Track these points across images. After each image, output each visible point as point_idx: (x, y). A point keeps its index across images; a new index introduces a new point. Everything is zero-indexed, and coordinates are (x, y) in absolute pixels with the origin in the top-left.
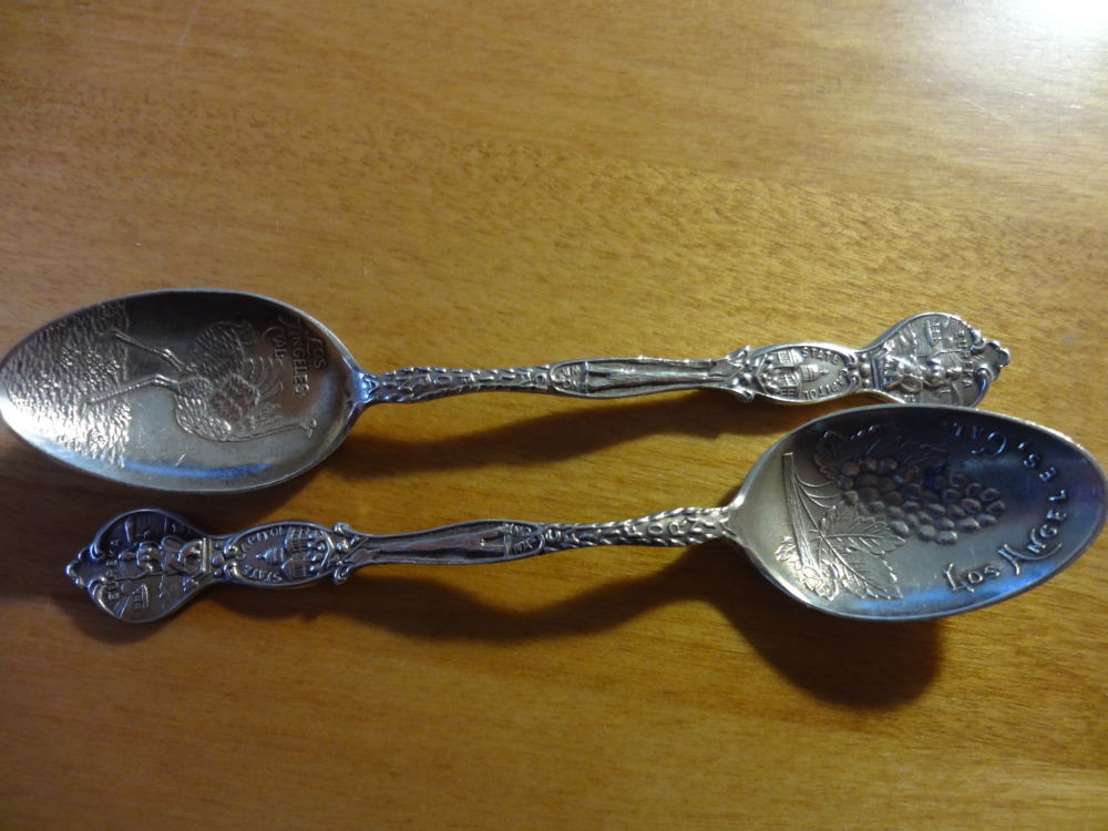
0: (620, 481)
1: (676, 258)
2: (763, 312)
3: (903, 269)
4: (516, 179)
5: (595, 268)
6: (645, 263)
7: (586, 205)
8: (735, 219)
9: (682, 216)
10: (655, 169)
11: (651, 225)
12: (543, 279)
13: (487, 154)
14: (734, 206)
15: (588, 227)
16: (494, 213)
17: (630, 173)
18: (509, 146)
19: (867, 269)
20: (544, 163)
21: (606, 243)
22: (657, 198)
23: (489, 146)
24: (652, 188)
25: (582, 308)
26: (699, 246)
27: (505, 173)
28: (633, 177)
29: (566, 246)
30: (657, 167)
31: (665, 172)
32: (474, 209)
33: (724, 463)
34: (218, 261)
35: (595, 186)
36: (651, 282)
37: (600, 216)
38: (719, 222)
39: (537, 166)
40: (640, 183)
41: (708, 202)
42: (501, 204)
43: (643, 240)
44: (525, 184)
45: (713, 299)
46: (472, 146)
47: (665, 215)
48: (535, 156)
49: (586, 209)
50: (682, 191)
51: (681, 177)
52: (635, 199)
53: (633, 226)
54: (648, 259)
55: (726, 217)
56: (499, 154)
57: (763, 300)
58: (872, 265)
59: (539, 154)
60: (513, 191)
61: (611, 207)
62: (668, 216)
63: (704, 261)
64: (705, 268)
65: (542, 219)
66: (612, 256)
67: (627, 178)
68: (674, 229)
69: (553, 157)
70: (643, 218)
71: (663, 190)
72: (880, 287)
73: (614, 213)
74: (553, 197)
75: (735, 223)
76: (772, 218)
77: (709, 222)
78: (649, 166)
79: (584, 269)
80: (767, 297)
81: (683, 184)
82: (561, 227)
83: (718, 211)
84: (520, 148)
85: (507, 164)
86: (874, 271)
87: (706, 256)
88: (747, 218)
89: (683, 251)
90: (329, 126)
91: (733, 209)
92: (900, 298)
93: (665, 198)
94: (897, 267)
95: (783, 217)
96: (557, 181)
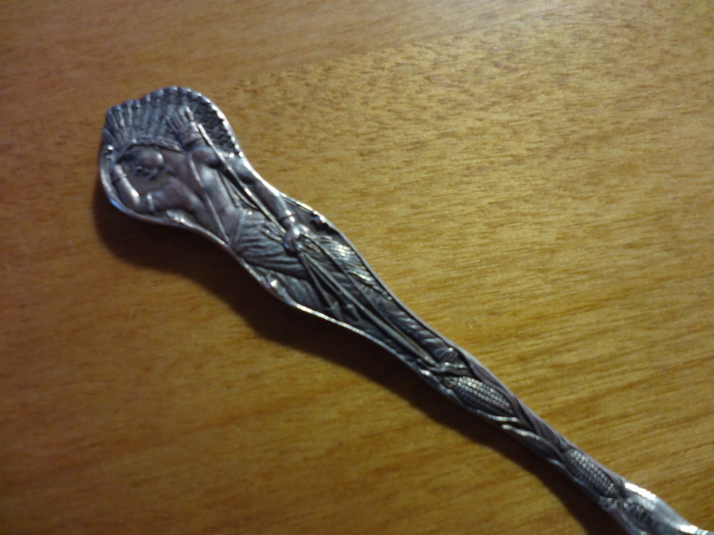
0: (522, 359)
1: (478, 124)
2: (577, 144)
3: (679, 56)
4: (293, 105)
5: (408, 163)
6: (453, 140)
7: (371, 105)
8: (514, 66)
9: (466, 81)
10: (421, 46)
11: (441, 101)
12: (363, 194)
13: (254, 91)
14: (508, 54)
15: (383, 126)
16: (286, 147)
17: (399, 59)
18: (272, 75)
19: (650, 68)
20: (313, 80)
21: (407, 135)
22: (436, 72)
23: (253, 83)
24: (426, 65)
25: (413, 206)
26: (494, 104)
27: (279, 103)
28: (405, 61)
29: (371, 152)
30: (421, 43)
31: (430, 45)
32: (267, 151)
33: (607, 300)
34: (23, 306)
35: (372, 83)
36: (465, 156)
37: (390, 111)
38: (501, 75)
39: (307, 85)
40: (413, 65)
41: (482, 59)
42: (291, 136)
43: (440, 118)
44: (304, 108)
45: (528, 150)
46: (235, 89)
47: (449, 86)
48: (301, 76)
49: (374, 108)
50: (455, 57)
51: (448, 45)
52: (415, 81)
53: (425, 108)
54: (453, 134)
55: (505, 67)
56: (266, 87)
57: (574, 132)
58: (652, 62)
59: (305, 72)
60: (295, 118)
61: (395, 98)
62: (453, 86)
63: (505, 117)
64: (508, 122)
65: (336, 135)
66: (420, 145)
67: (398, 64)
68: (463, 97)
69: (320, 71)
70: (430, 97)
71: (436, 64)
72: (667, 80)
73: (402, 103)
74: (337, 110)
75: (516, 70)
76: (547, 53)
77: (493, 78)
78: (414, 46)
79: (398, 168)
80: (576, 128)
81: (453, 51)
82: (358, 136)
83: (496, 65)
84: (284, 74)
85: (279, 94)
86: (657, 66)
87: (505, 111)
88: (524, 61)
89: (482, 114)
90: (81, 123)
91: (510, 57)
92: (689, 82)
93: (443, 70)
94: (674, 56)
95: (556, 47)
96: (334, 92)
